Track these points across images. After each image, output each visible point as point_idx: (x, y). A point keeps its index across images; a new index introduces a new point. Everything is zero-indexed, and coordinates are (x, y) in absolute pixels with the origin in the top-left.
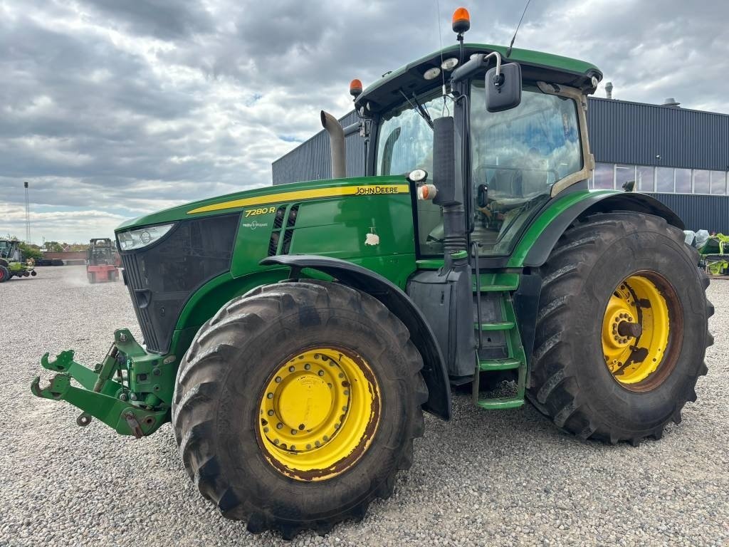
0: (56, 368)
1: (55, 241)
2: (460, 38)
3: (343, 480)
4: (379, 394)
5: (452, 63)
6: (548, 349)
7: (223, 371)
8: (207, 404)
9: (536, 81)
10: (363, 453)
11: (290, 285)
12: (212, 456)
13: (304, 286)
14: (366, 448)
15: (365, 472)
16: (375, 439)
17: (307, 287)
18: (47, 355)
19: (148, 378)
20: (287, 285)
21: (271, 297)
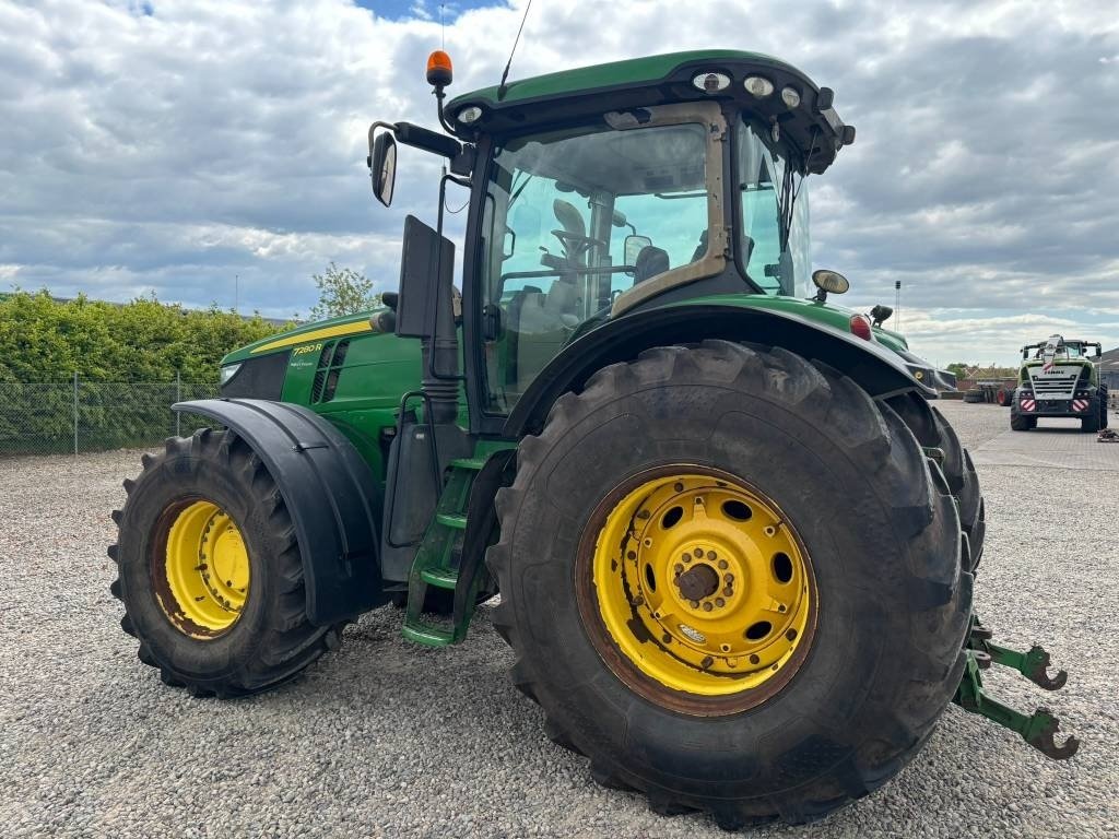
1: (963, 363)
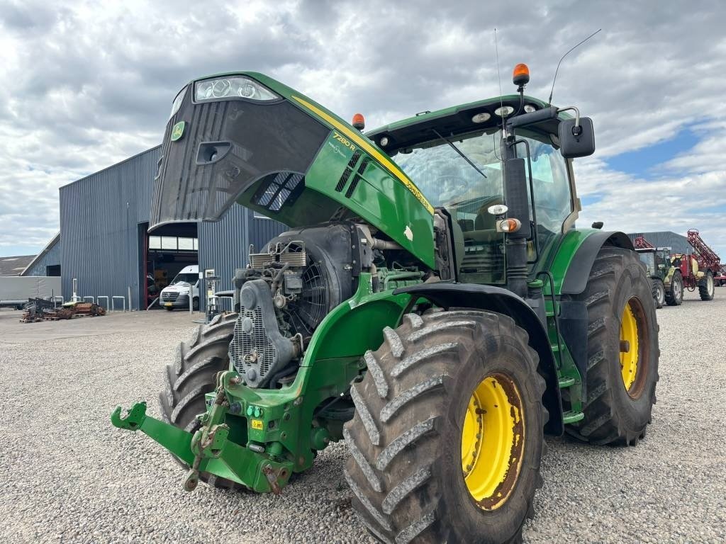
0: (129, 425)
2: (521, 90)
3: (511, 505)
4: (523, 417)
5: (507, 111)
6: (591, 366)
7: (444, 403)
8: (435, 441)
9: (550, 133)
10: (517, 476)
11: (461, 314)
12: (441, 496)
13: (478, 314)
14: (518, 470)
15: (522, 494)
16: (524, 461)
17: (481, 315)
18: (119, 410)
19: (276, 425)
20: (458, 314)
21: (463, 325)
